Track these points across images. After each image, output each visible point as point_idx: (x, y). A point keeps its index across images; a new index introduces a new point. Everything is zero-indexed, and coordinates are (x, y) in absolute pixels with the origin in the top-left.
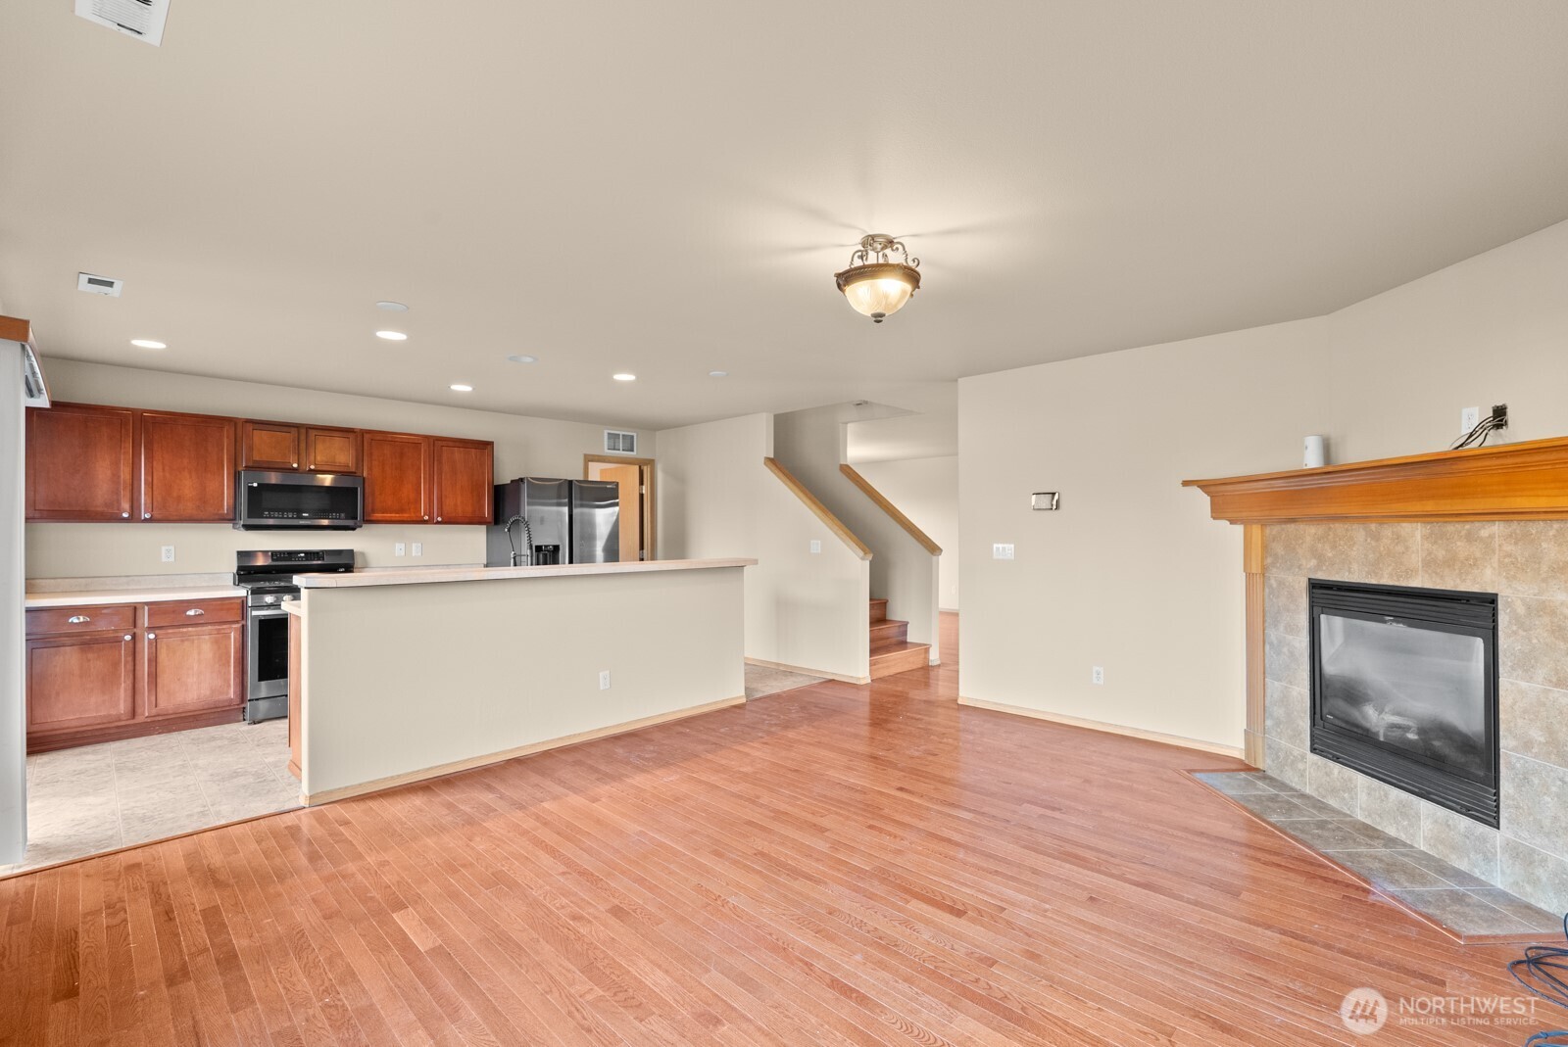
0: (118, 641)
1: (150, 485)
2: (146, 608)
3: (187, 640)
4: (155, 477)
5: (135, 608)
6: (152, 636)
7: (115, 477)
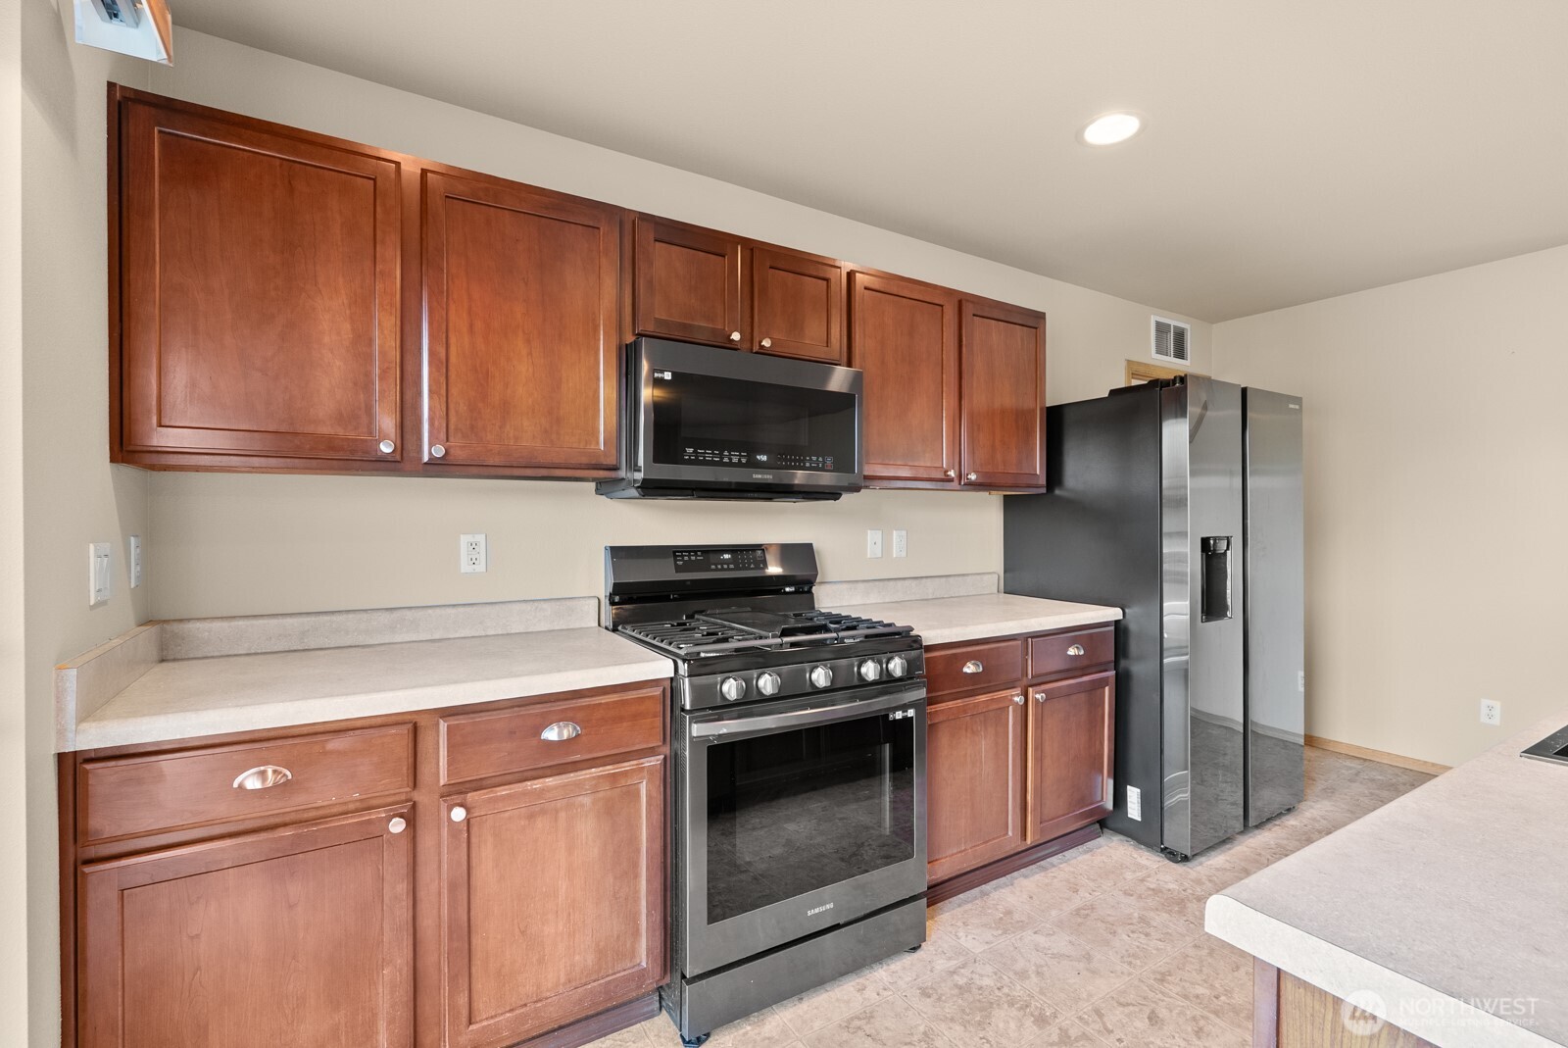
0: (374, 836)
1: (441, 365)
2: (443, 726)
3: (543, 812)
4: (453, 350)
5: (413, 726)
6: (458, 814)
7: (362, 340)
